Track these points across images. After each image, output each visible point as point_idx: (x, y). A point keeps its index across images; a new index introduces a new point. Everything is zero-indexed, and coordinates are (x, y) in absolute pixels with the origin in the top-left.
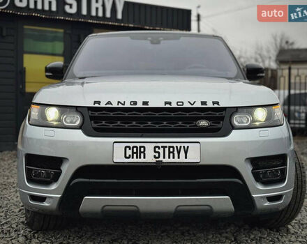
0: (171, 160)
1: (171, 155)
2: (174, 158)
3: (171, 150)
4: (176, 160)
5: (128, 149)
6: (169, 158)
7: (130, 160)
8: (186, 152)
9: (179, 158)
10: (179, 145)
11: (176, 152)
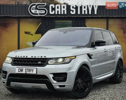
0: (29, 73)
4: (30, 73)
7: (19, 72)
8: (33, 71)
10: (31, 69)
11: (30, 71)
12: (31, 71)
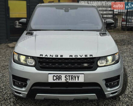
1: (72, 79)
2: (73, 80)
3: (72, 77)
5: (54, 77)
6: (71, 80)
9: (75, 80)
12: (75, 78)
